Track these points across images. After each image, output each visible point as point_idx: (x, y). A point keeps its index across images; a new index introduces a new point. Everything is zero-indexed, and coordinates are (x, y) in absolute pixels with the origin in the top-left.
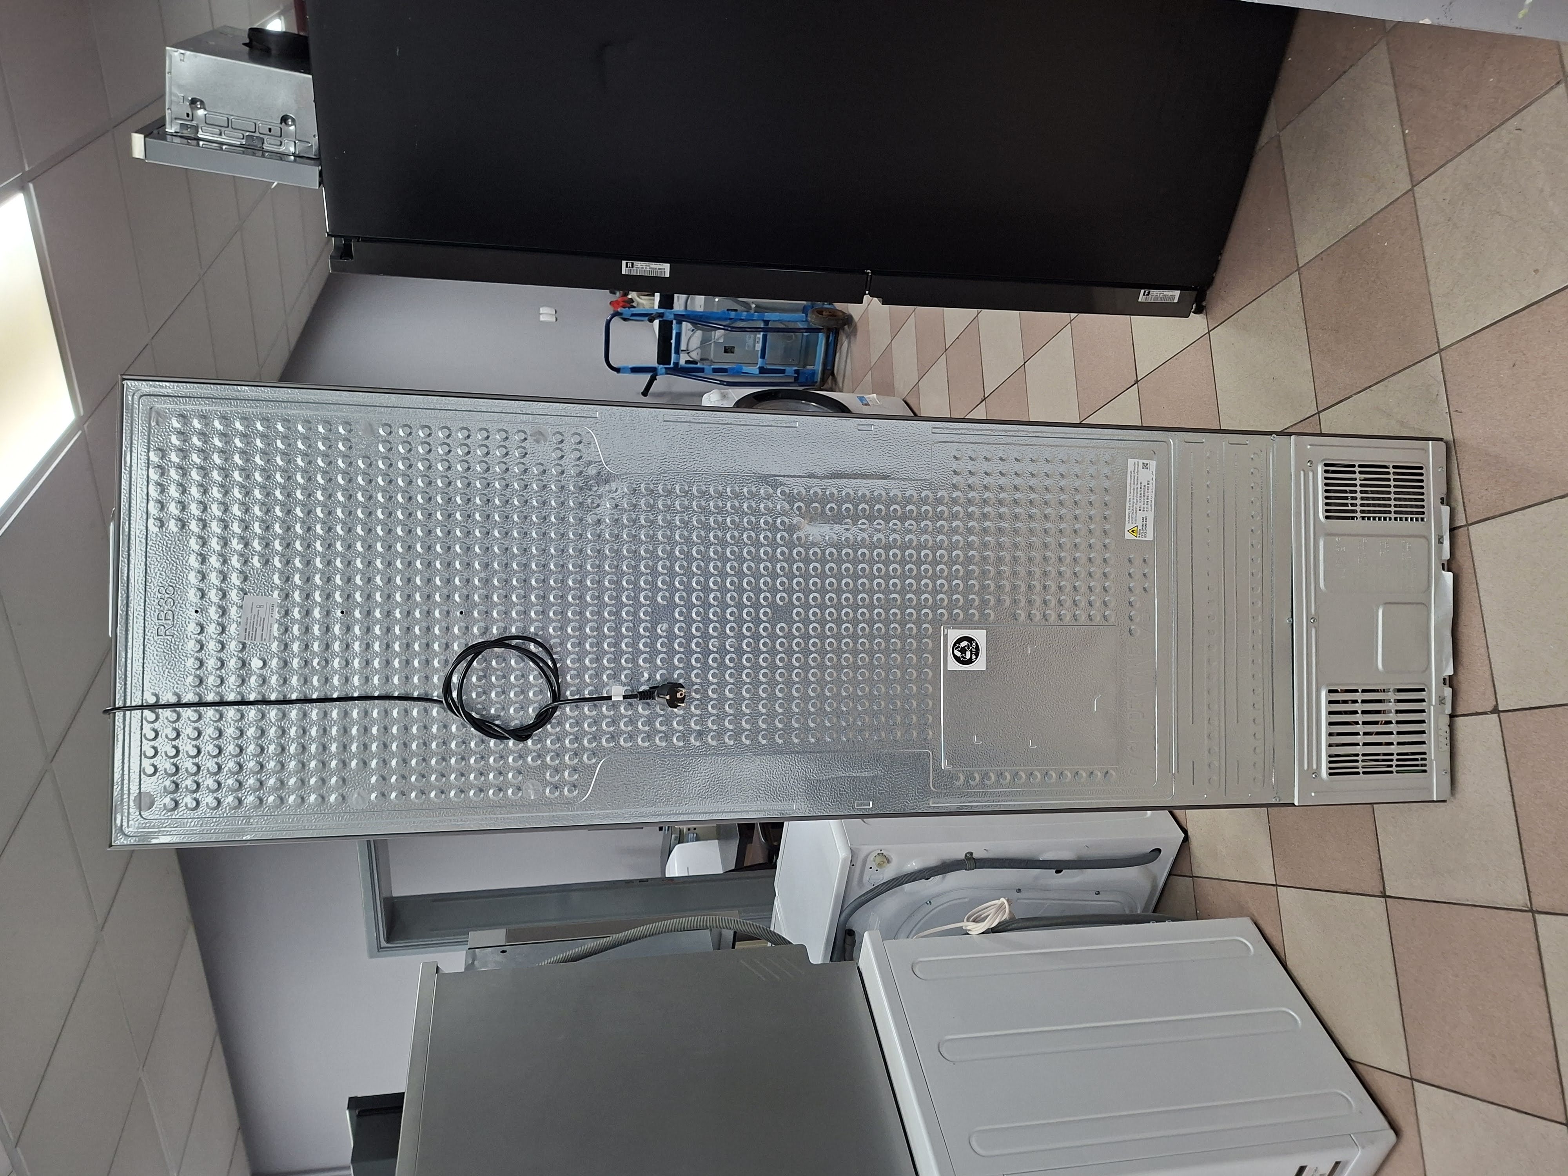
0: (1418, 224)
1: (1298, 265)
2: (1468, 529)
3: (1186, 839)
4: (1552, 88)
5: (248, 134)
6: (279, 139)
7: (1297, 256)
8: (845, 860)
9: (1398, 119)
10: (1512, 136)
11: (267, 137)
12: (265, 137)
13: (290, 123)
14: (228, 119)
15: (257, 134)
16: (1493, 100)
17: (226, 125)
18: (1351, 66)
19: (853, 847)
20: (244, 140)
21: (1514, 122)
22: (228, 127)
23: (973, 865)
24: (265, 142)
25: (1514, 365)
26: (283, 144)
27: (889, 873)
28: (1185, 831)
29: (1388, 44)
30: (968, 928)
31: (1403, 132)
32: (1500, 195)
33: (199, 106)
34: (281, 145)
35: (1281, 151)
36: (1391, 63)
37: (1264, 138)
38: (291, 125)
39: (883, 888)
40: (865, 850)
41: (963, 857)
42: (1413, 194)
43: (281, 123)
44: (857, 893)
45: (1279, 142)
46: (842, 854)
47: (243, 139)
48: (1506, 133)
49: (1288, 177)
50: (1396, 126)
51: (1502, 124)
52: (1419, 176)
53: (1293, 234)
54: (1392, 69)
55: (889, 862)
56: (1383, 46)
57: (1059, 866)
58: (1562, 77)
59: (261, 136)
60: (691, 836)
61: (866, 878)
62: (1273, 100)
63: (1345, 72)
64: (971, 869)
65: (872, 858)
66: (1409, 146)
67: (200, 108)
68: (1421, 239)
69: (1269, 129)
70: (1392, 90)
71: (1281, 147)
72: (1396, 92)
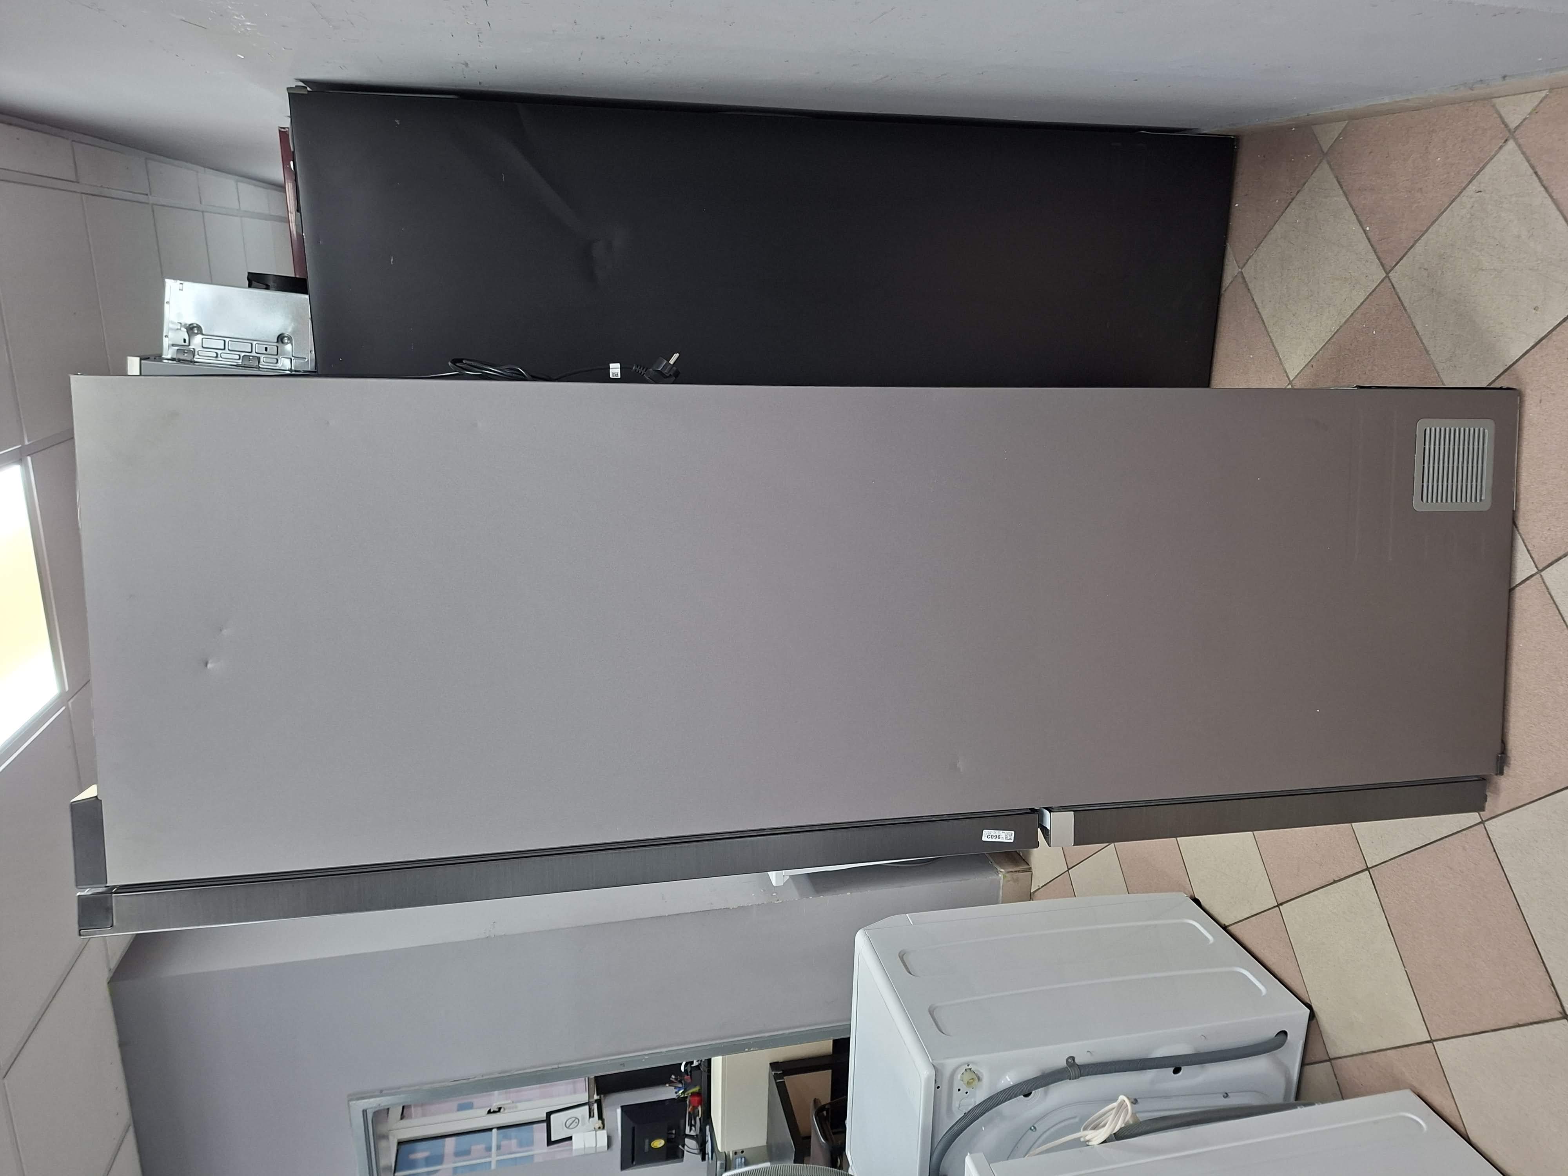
0: (1403, 305)
1: (1289, 378)
2: (1541, 576)
3: (1312, 1016)
4: (1501, 147)
5: (243, 354)
6: (276, 357)
7: (1286, 372)
8: (928, 1079)
9: (1356, 221)
10: (1473, 199)
11: (263, 356)
12: (262, 357)
13: (286, 341)
14: (225, 341)
15: (254, 354)
16: (1445, 176)
17: (223, 348)
18: (1298, 193)
19: (935, 1062)
20: (241, 361)
21: (1472, 187)
22: (224, 349)
23: (1077, 1071)
24: (262, 360)
25: (1540, 401)
26: (279, 361)
27: (981, 1095)
28: (1309, 1006)
29: (1329, 163)
30: (1087, 1138)
31: (1365, 231)
32: (1478, 253)
33: (196, 331)
34: (277, 363)
35: (1247, 286)
36: (1337, 177)
37: (1227, 279)
38: (287, 343)
39: (978, 1111)
40: (950, 1064)
41: (1064, 1064)
42: (1389, 279)
43: (277, 342)
44: (946, 1125)
45: (1244, 278)
46: (925, 1072)
47: (239, 359)
48: (1468, 198)
49: (1259, 305)
50: (1356, 227)
51: (1461, 193)
52: (1390, 263)
53: (1277, 353)
54: (1339, 182)
55: (979, 1079)
56: (1325, 166)
57: (1176, 1065)
58: (1508, 134)
59: (258, 355)
60: (738, 1161)
61: (956, 1104)
62: (1228, 244)
63: (1293, 199)
64: (1076, 1078)
65: (959, 1076)
66: (1373, 240)
67: (197, 334)
68: (1409, 317)
69: (1231, 271)
70: (1344, 199)
71: (1246, 282)
72: (1348, 199)
